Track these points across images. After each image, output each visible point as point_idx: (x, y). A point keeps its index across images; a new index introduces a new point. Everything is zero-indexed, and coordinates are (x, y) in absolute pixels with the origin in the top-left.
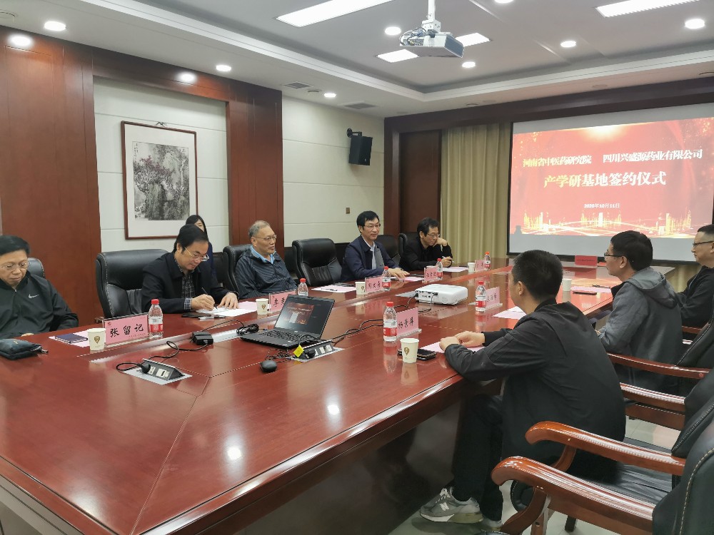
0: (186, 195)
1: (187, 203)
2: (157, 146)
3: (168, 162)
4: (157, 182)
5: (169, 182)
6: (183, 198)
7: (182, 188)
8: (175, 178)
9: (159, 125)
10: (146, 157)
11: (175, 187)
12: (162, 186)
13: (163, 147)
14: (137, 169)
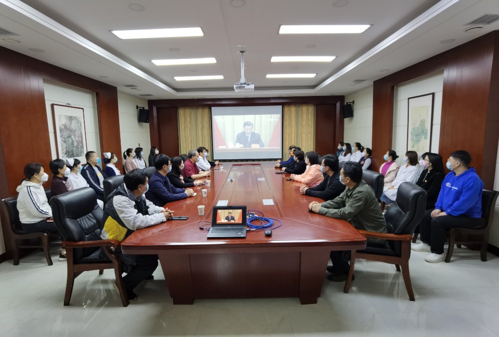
0: (82, 143)
1: (82, 147)
2: (68, 117)
3: (74, 125)
4: (70, 137)
5: (75, 136)
6: (81, 144)
7: (80, 139)
8: (77, 133)
9: (68, 105)
10: (64, 123)
11: (77, 139)
12: (72, 139)
13: (71, 117)
14: (61, 130)
